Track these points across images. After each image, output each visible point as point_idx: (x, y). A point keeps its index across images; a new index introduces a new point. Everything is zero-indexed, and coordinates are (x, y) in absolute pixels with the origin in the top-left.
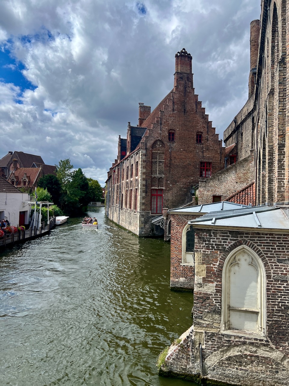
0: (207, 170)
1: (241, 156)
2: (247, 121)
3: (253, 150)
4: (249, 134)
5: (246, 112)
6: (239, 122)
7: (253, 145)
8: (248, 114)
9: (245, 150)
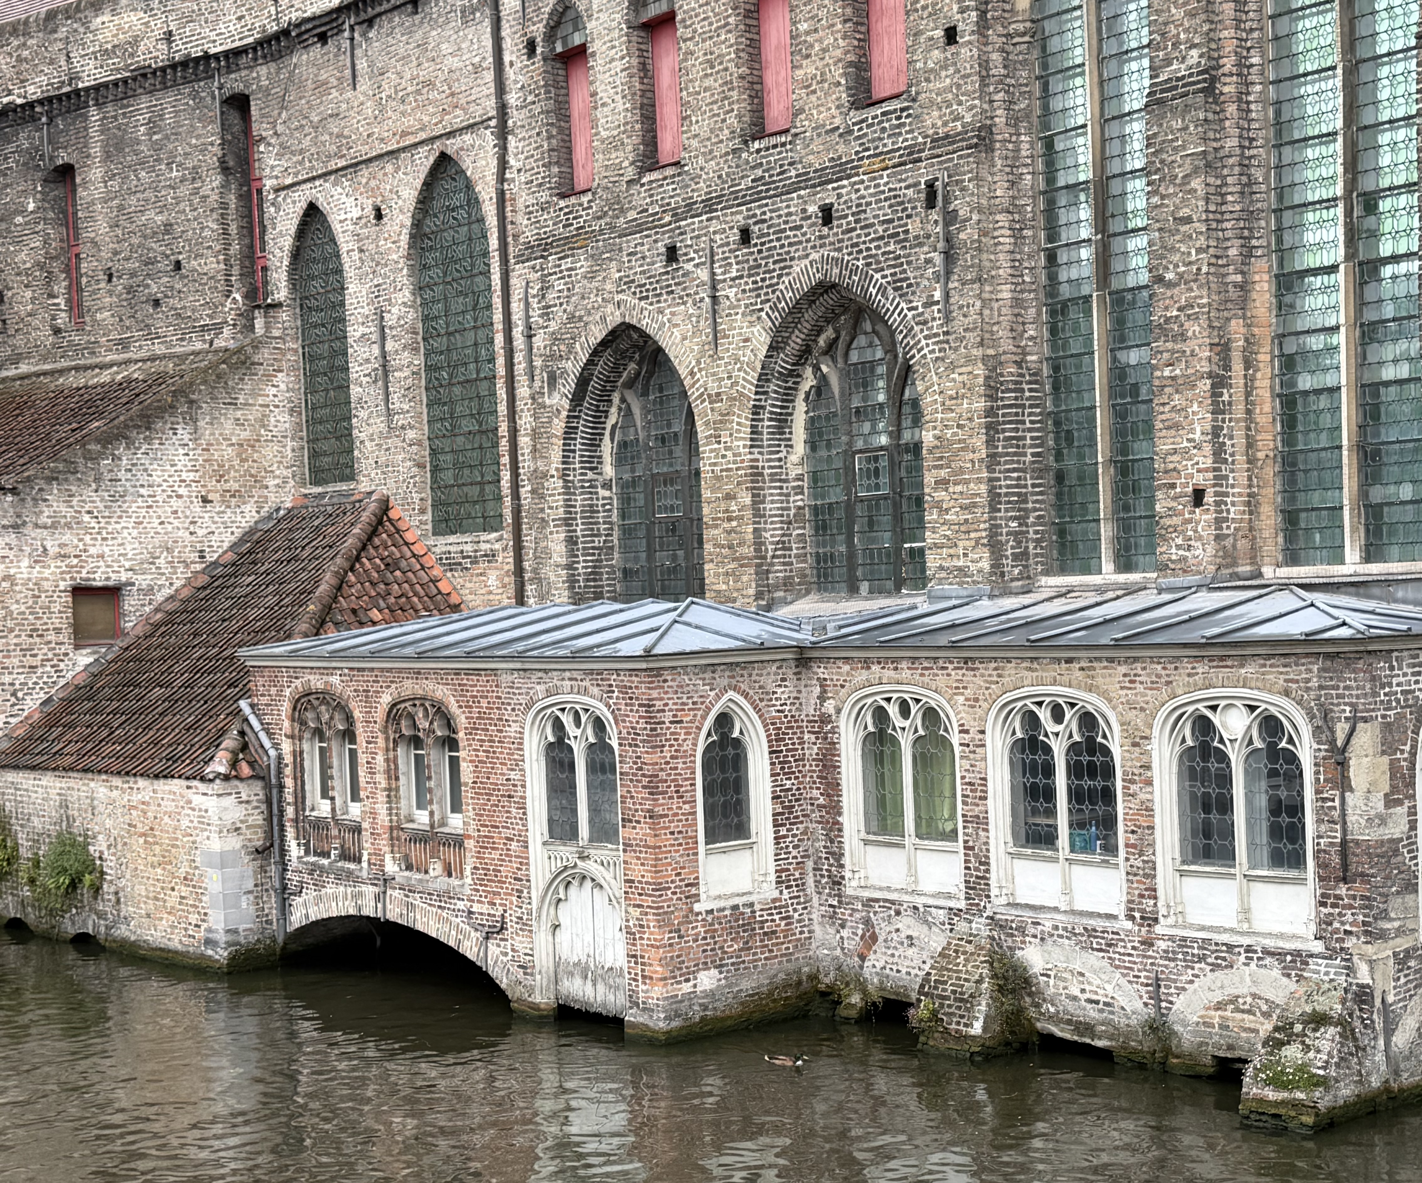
1: (62, 319)
2: (144, 102)
3: (277, 305)
4: (184, 191)
5: (135, 42)
6: (33, 92)
7: (236, 271)
8: (174, 66)
9: (119, 285)
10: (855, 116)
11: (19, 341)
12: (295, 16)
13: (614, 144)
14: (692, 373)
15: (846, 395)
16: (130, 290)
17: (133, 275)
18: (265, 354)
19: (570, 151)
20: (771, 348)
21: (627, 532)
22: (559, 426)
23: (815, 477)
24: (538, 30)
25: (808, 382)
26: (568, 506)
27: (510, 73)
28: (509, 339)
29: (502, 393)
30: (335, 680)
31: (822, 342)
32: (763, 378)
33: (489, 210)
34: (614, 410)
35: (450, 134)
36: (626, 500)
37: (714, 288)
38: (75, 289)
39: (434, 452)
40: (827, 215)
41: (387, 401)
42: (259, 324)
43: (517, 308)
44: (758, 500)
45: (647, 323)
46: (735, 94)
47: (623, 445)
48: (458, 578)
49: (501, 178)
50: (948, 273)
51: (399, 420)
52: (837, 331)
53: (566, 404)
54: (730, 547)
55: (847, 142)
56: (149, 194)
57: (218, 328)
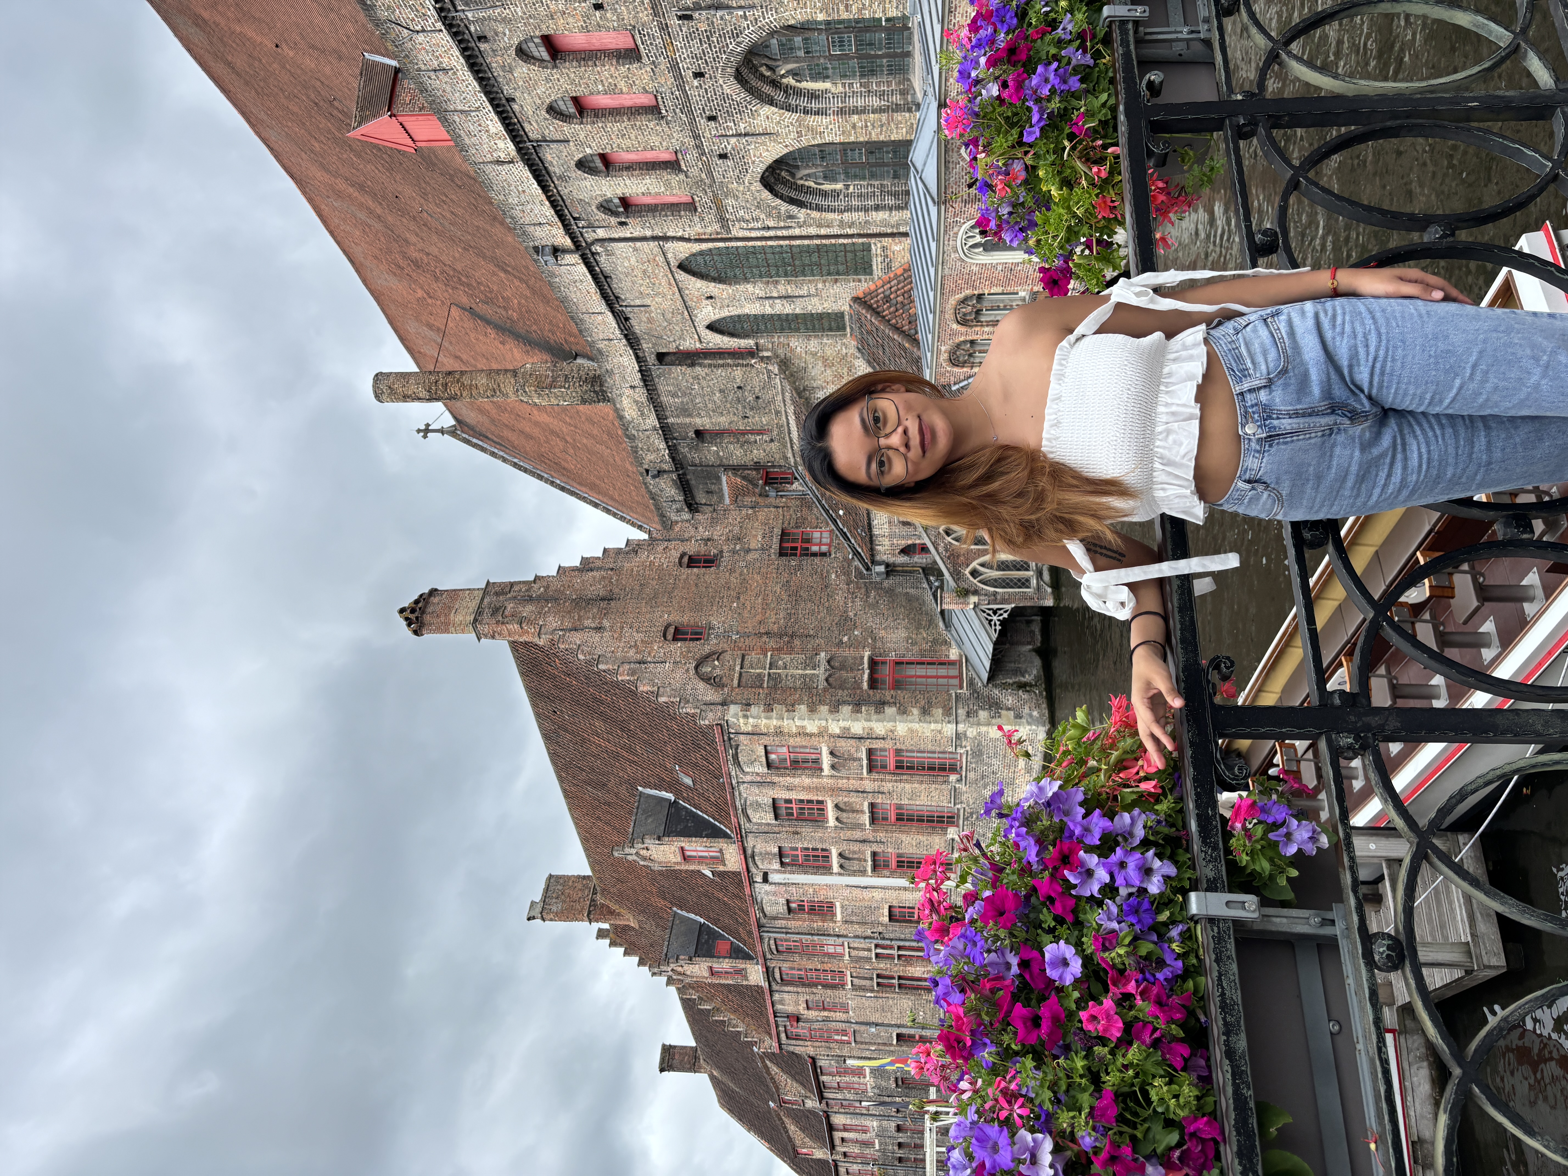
0: (808, 541)
1: (766, 437)
2: (665, 399)
3: (757, 344)
4: (704, 383)
5: (636, 402)
6: (663, 445)
7: (741, 361)
8: (646, 386)
9: (750, 413)
10: (645, 60)
11: (777, 456)
12: (618, 332)
13: (667, 184)
14: (786, 146)
15: (798, 59)
16: (752, 409)
17: (744, 407)
18: (780, 352)
19: (672, 205)
20: (771, 104)
21: (873, 176)
22: (815, 214)
23: (843, 76)
24: (613, 220)
25: (790, 81)
26: (858, 209)
27: (636, 234)
28: (770, 238)
29: (798, 242)
30: (943, 348)
31: (768, 74)
32: (789, 108)
33: (705, 246)
34: (806, 183)
35: (668, 264)
36: (855, 177)
37: (740, 135)
38: (752, 432)
39: (829, 274)
40: (699, 75)
41: (802, 297)
42: (766, 354)
43: (754, 234)
44: (856, 111)
45: (760, 169)
46: (638, 123)
47: (825, 178)
48: (895, 265)
49: (688, 240)
50: (728, 7)
51: (813, 291)
52: (762, 65)
53: (803, 210)
54: (882, 126)
55: (659, 64)
56: (706, 398)
57: (769, 371)
